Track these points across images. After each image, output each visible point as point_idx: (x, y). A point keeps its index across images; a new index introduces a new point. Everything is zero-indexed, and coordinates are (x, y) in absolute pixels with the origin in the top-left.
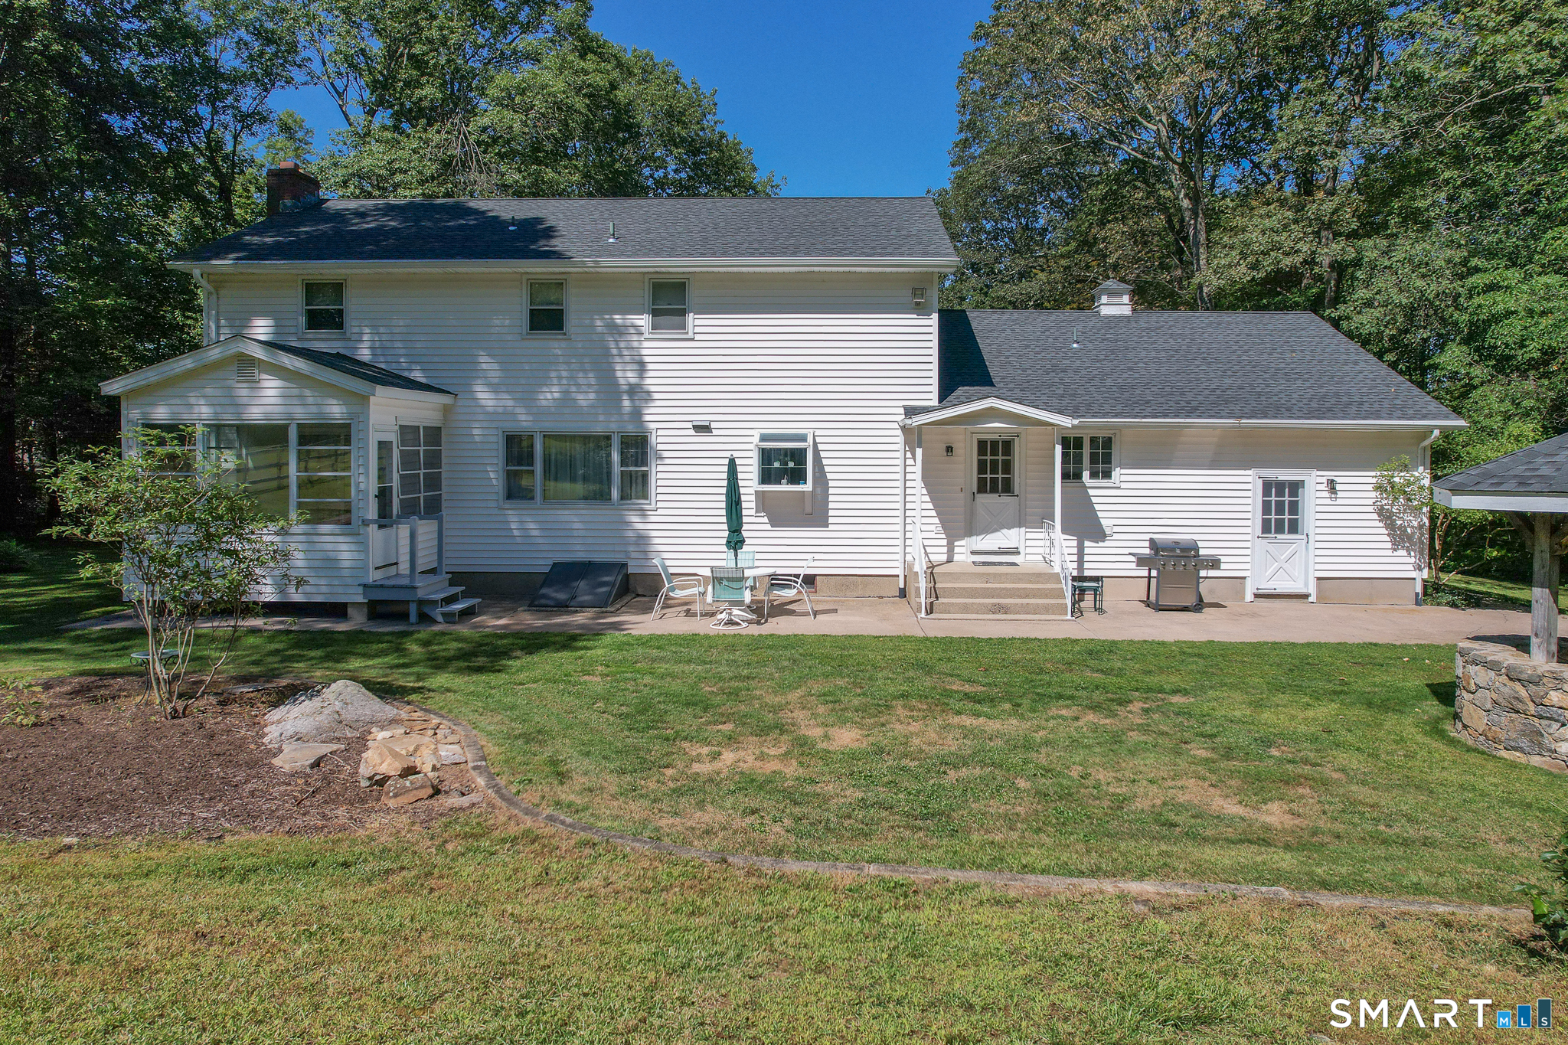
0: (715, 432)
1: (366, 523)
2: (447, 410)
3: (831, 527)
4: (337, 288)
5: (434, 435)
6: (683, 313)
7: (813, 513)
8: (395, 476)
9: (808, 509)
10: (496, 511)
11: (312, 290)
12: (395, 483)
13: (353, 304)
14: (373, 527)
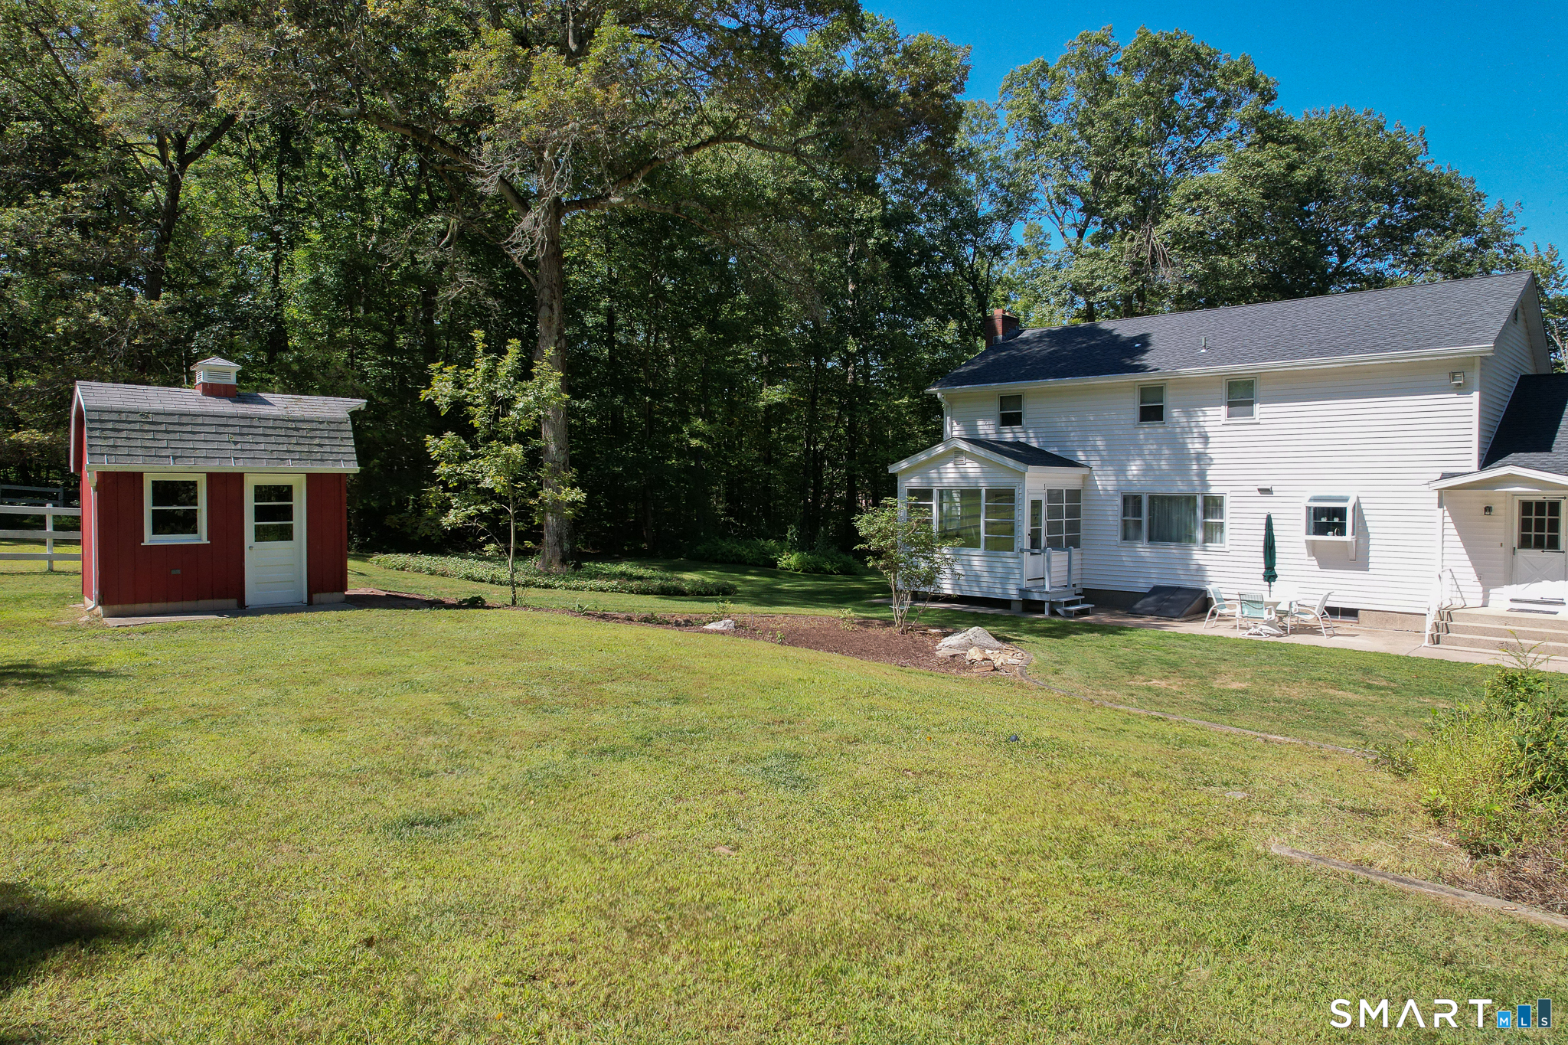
0: (1275, 494)
1: (1022, 551)
2: (1085, 478)
3: (1371, 571)
4: (1017, 399)
5: (1075, 495)
6: (1251, 403)
7: (1357, 560)
8: (1044, 523)
9: (1352, 556)
10: (1115, 548)
11: (1005, 401)
12: (1044, 528)
13: (1028, 410)
14: (1027, 555)
